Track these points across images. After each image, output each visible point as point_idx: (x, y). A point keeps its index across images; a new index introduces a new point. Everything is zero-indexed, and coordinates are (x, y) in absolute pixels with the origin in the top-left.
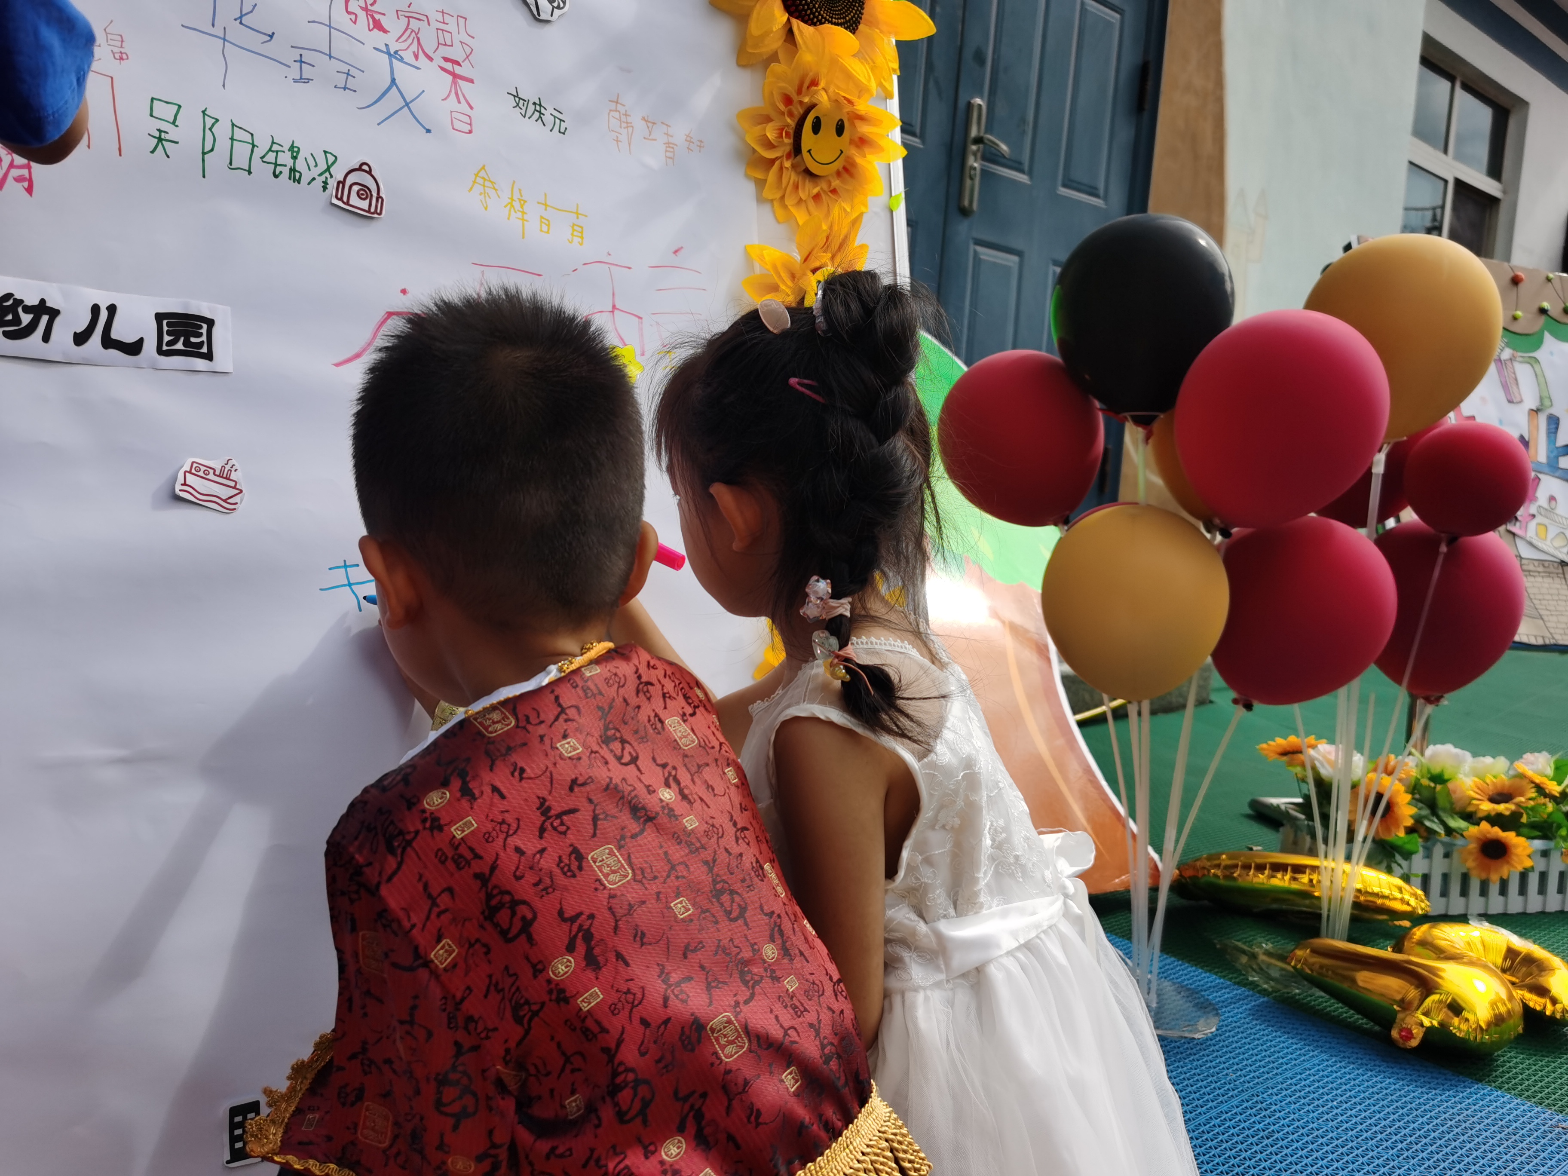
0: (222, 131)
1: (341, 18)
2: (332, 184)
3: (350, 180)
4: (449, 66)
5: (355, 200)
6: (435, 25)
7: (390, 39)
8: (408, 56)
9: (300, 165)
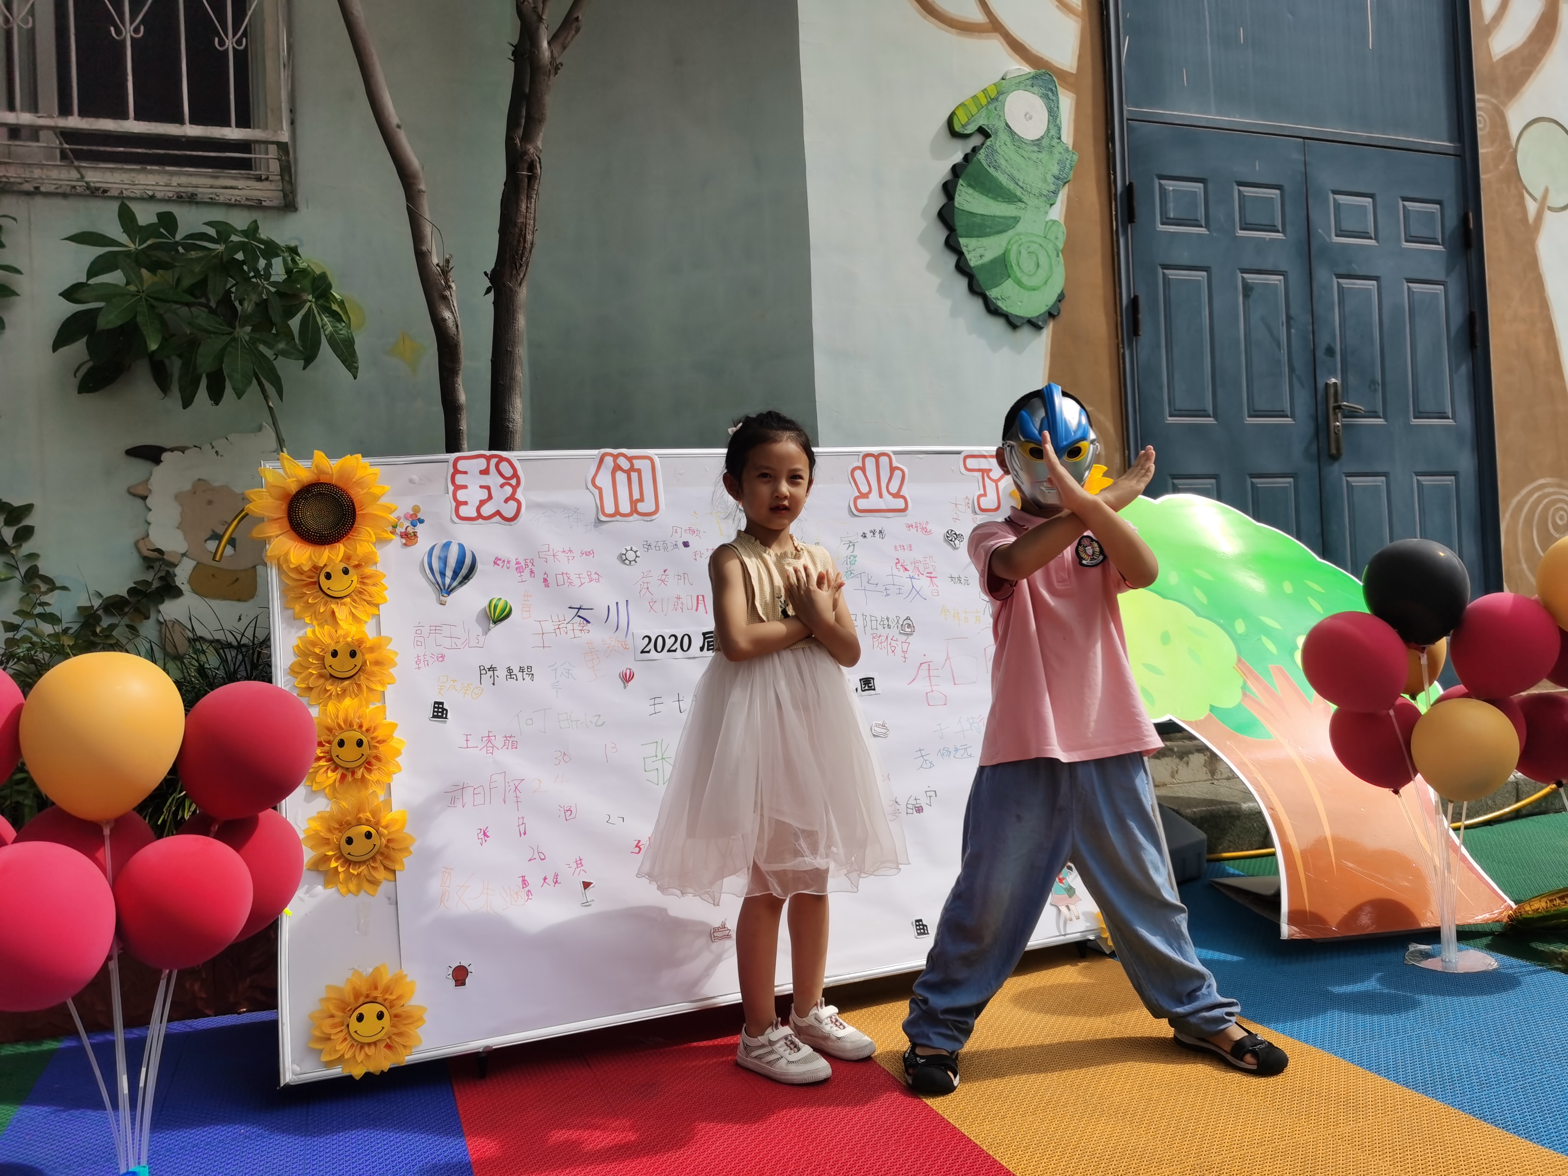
0: (868, 619)
1: (895, 572)
2: (900, 626)
3: (905, 623)
4: (929, 575)
5: (907, 630)
6: (923, 563)
7: (910, 573)
8: (916, 576)
9: (890, 623)
